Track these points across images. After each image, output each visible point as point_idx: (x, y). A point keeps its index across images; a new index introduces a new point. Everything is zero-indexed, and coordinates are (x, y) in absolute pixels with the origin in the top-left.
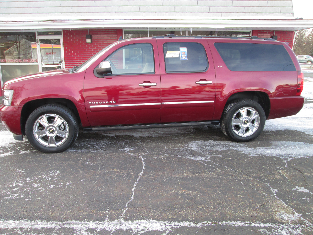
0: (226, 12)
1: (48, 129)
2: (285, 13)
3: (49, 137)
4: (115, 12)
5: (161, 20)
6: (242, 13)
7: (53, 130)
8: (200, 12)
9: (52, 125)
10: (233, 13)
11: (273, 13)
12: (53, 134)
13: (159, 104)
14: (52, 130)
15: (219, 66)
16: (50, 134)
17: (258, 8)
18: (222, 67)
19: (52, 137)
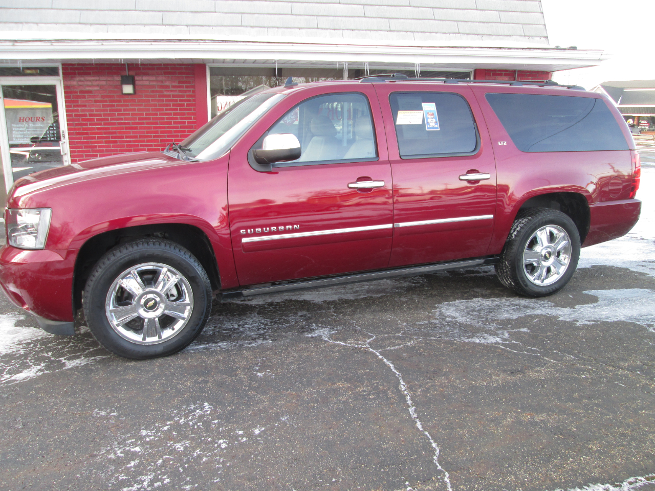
0: (422, 32)
1: (142, 302)
2: (532, 37)
3: (146, 320)
4: (187, 26)
5: (304, 43)
6: (454, 33)
7: (156, 303)
8: (370, 30)
9: (153, 289)
10: (436, 33)
11: (510, 36)
12: (154, 311)
13: (390, 226)
14: (153, 301)
15: (501, 143)
16: (148, 312)
17: (481, 24)
18: (505, 144)
19: (151, 321)
